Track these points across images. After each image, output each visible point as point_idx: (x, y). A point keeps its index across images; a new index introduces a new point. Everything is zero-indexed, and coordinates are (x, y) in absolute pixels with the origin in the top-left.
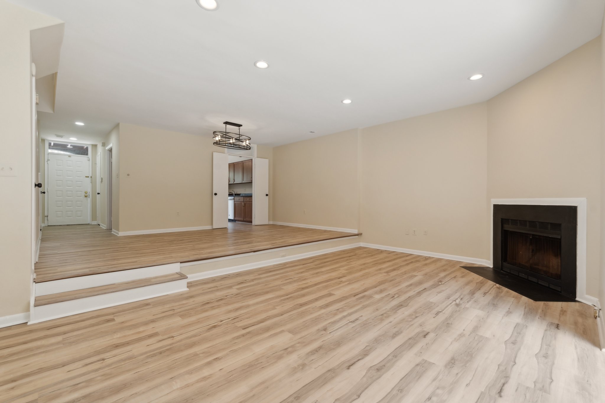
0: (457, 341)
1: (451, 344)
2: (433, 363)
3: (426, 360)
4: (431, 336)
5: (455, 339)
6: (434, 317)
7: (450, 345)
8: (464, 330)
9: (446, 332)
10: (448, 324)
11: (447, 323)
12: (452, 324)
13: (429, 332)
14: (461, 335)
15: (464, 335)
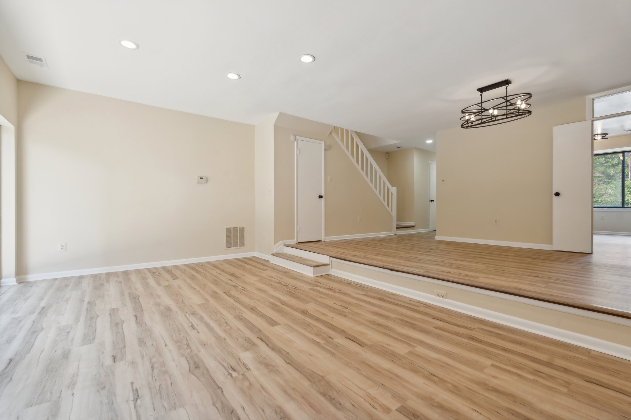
0: (74, 374)
1: (78, 367)
2: (82, 346)
3: (90, 344)
4: (108, 361)
5: (77, 376)
6: (132, 383)
7: (78, 365)
8: (73, 394)
9: (96, 375)
10: (104, 388)
11: (107, 389)
12: (98, 391)
13: (114, 362)
14: (73, 384)
15: (69, 387)
